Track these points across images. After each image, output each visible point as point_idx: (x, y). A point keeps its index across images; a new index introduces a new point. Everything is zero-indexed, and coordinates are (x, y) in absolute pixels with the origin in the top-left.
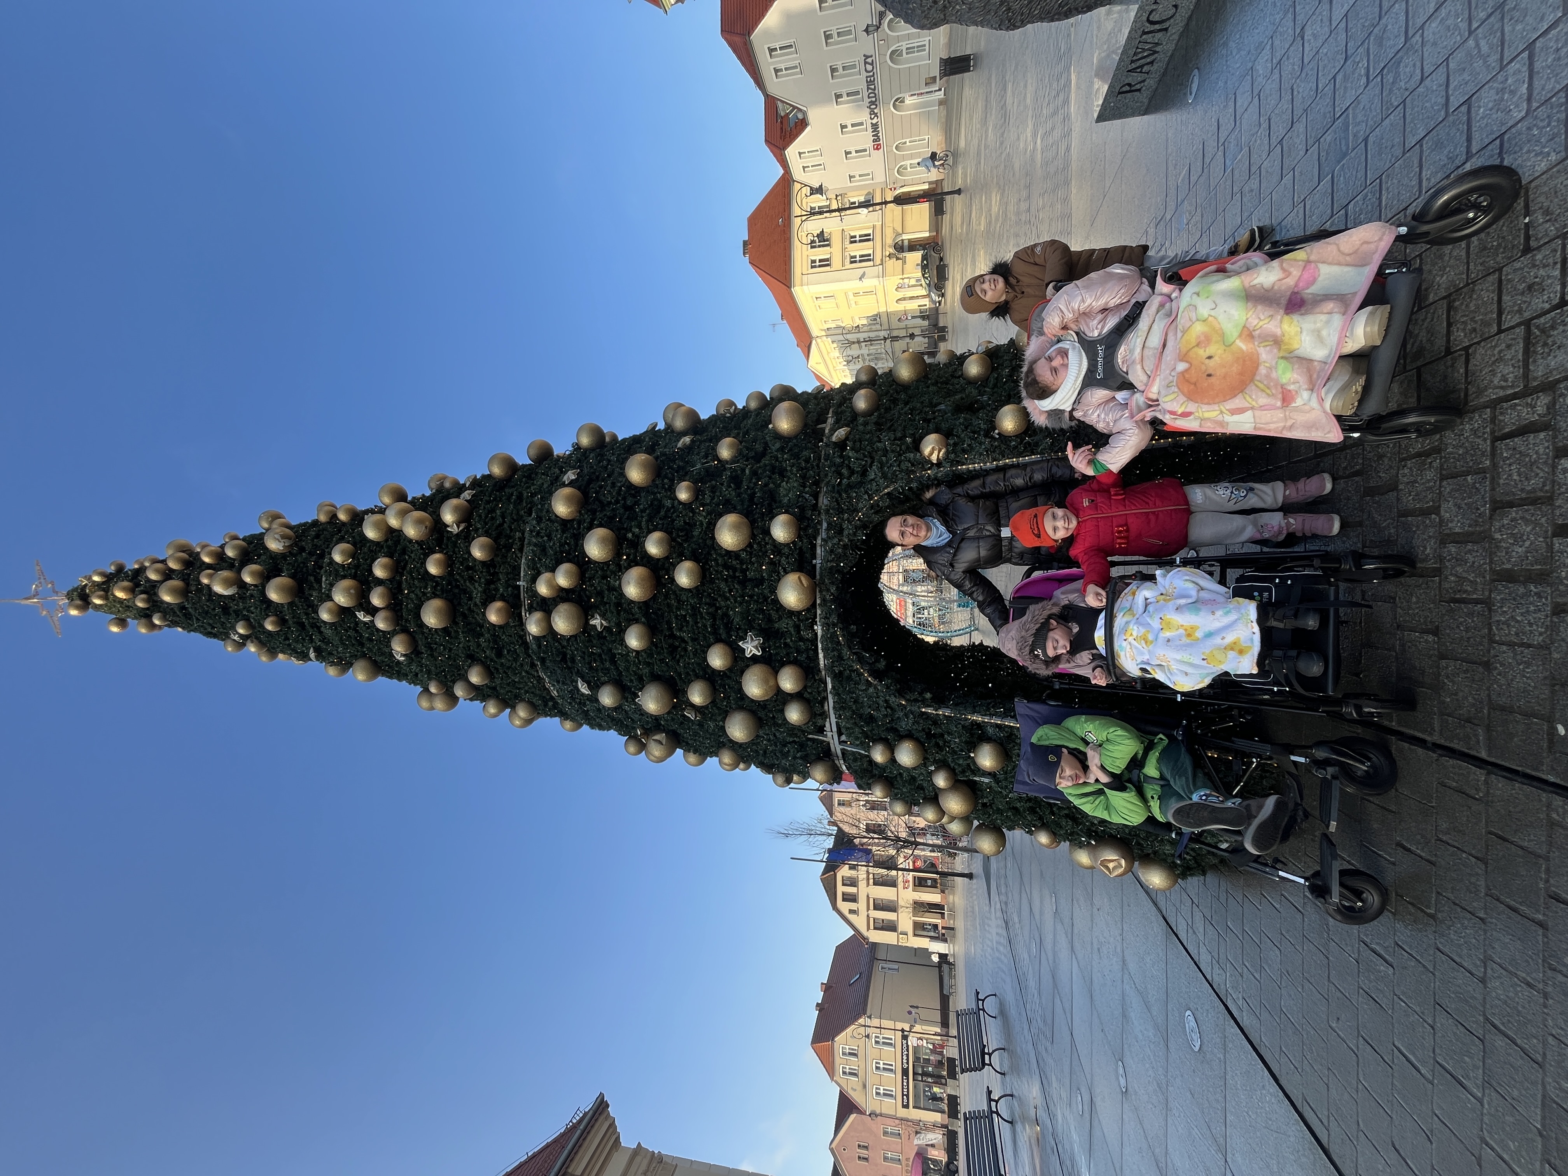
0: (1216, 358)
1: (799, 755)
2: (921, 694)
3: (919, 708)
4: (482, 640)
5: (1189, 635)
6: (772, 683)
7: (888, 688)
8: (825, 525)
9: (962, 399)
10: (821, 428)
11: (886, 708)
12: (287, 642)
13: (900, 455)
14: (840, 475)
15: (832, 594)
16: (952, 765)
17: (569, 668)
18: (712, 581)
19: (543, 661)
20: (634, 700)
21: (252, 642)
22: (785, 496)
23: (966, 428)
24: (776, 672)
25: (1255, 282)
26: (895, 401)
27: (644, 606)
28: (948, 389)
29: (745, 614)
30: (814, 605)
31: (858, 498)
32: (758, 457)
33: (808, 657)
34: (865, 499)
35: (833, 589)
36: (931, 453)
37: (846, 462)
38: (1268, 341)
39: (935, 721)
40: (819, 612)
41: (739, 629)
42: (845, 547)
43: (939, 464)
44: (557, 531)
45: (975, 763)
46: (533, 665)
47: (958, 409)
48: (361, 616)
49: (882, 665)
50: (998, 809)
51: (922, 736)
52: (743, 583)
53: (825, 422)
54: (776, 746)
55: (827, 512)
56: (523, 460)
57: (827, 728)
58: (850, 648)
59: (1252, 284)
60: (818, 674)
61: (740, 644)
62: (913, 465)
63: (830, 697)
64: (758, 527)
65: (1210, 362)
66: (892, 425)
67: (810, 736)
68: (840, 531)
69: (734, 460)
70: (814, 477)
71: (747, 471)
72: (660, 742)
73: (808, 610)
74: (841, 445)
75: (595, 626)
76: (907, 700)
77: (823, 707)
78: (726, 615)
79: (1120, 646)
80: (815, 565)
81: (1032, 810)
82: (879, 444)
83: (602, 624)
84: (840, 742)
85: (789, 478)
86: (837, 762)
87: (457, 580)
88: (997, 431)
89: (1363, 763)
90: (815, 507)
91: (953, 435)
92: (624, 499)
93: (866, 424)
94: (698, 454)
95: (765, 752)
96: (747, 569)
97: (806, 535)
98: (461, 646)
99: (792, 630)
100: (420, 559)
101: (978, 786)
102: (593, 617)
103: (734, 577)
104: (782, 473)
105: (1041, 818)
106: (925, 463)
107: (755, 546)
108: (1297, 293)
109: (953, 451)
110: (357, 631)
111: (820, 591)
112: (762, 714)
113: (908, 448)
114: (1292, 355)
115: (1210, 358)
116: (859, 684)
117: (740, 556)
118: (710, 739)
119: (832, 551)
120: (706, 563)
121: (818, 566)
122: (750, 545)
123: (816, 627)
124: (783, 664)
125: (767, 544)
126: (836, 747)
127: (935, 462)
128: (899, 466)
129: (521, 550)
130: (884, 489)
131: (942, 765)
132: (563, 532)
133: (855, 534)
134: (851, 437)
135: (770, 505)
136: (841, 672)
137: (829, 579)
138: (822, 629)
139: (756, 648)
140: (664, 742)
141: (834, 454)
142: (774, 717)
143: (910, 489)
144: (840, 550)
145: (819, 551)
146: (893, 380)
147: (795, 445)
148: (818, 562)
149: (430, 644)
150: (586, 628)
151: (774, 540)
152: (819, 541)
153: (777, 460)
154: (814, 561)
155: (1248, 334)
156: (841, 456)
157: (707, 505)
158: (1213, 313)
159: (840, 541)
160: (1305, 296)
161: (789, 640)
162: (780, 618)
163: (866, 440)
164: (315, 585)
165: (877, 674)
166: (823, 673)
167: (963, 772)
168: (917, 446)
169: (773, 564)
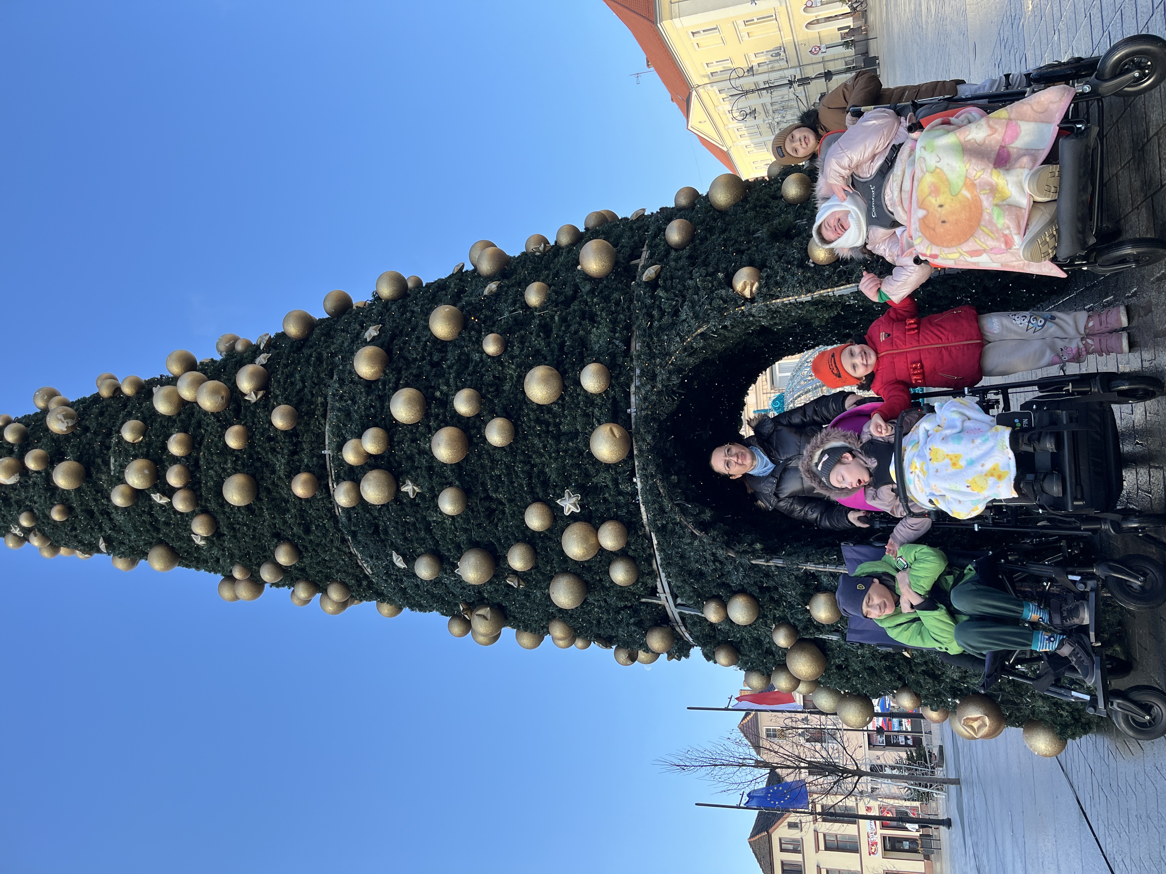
0: (947, 206)
1: (632, 621)
2: (750, 545)
3: (749, 560)
4: (288, 516)
5: (954, 464)
6: (592, 541)
7: (714, 540)
8: (638, 371)
9: (780, 224)
10: (635, 265)
11: (714, 562)
12: (74, 533)
13: (713, 292)
14: (651, 316)
15: (648, 444)
16: (792, 621)
17: (383, 541)
18: (525, 438)
19: (354, 534)
20: (453, 572)
21: (35, 535)
22: (595, 343)
23: (780, 258)
24: (596, 529)
25: (969, 137)
26: (710, 230)
27: (458, 467)
28: (767, 214)
29: (562, 471)
30: (630, 456)
31: (670, 340)
32: (567, 302)
33: (629, 512)
34: (677, 342)
35: (649, 438)
36: (744, 289)
37: (657, 303)
38: (985, 189)
39: (767, 574)
40: (636, 463)
41: (556, 486)
42: (659, 393)
43: (752, 300)
44: (361, 393)
45: (813, 618)
46: (344, 541)
47: (775, 236)
48: (158, 498)
49: (707, 515)
50: (855, 671)
51: (756, 591)
52: (557, 438)
53: (639, 257)
54: (609, 614)
55: (639, 357)
56: (320, 314)
57: (660, 589)
58: (672, 500)
59: (966, 139)
60: (641, 530)
61: (558, 502)
62: (725, 302)
63: (657, 553)
64: (569, 378)
65: (942, 211)
66: (707, 257)
67: (643, 600)
68: (653, 377)
69: (543, 307)
70: (625, 321)
71: (556, 318)
72: (485, 617)
73: (624, 461)
74: (653, 285)
75: (407, 493)
76: (737, 552)
77: (651, 565)
78: (542, 472)
79: (909, 480)
80: (630, 415)
81: (890, 670)
82: (690, 282)
83: (414, 491)
84: (677, 606)
85: (600, 323)
86: (678, 629)
87: (258, 453)
88: (811, 260)
89: (1137, 578)
90: (627, 353)
91: (766, 267)
92: (431, 354)
93: (676, 260)
94: (506, 301)
95: (599, 622)
96: (561, 423)
97: (618, 384)
98: (266, 524)
99: (610, 484)
100: (217, 432)
101: (828, 645)
102: (404, 483)
103: (548, 432)
104: (593, 319)
105: (900, 678)
106: (739, 299)
107: (567, 398)
108: (1003, 147)
109: (767, 285)
110: (152, 515)
111: (636, 442)
112: (587, 577)
113: (720, 283)
114: (1004, 203)
115: (941, 206)
116: (683, 538)
117: (552, 409)
118: (538, 610)
119: (645, 399)
120: (518, 418)
121: (633, 415)
122: (562, 398)
123: (635, 480)
124: (603, 521)
125: (579, 394)
126: (673, 611)
127: (749, 297)
128: (710, 304)
129: (324, 416)
130: (696, 330)
131: (782, 622)
132: (368, 394)
133: (669, 379)
134: (662, 275)
135: (581, 353)
136: (664, 526)
137: (644, 428)
138: (641, 482)
139: (574, 505)
140: (489, 617)
141: (645, 294)
142: (601, 580)
143: (725, 327)
144: (654, 397)
145: (633, 399)
146: (711, 205)
147: (606, 286)
148: (632, 410)
149: (231, 524)
150: (398, 497)
151: (586, 391)
152: (633, 389)
153: (586, 304)
154: (629, 411)
155: (970, 184)
156: (653, 297)
157: (516, 357)
158: (938, 165)
159: (653, 387)
160: (1011, 150)
161: (607, 495)
162: (598, 472)
163: (678, 278)
164: (103, 467)
165: (704, 526)
166: (647, 528)
168: (729, 283)
169: (586, 415)
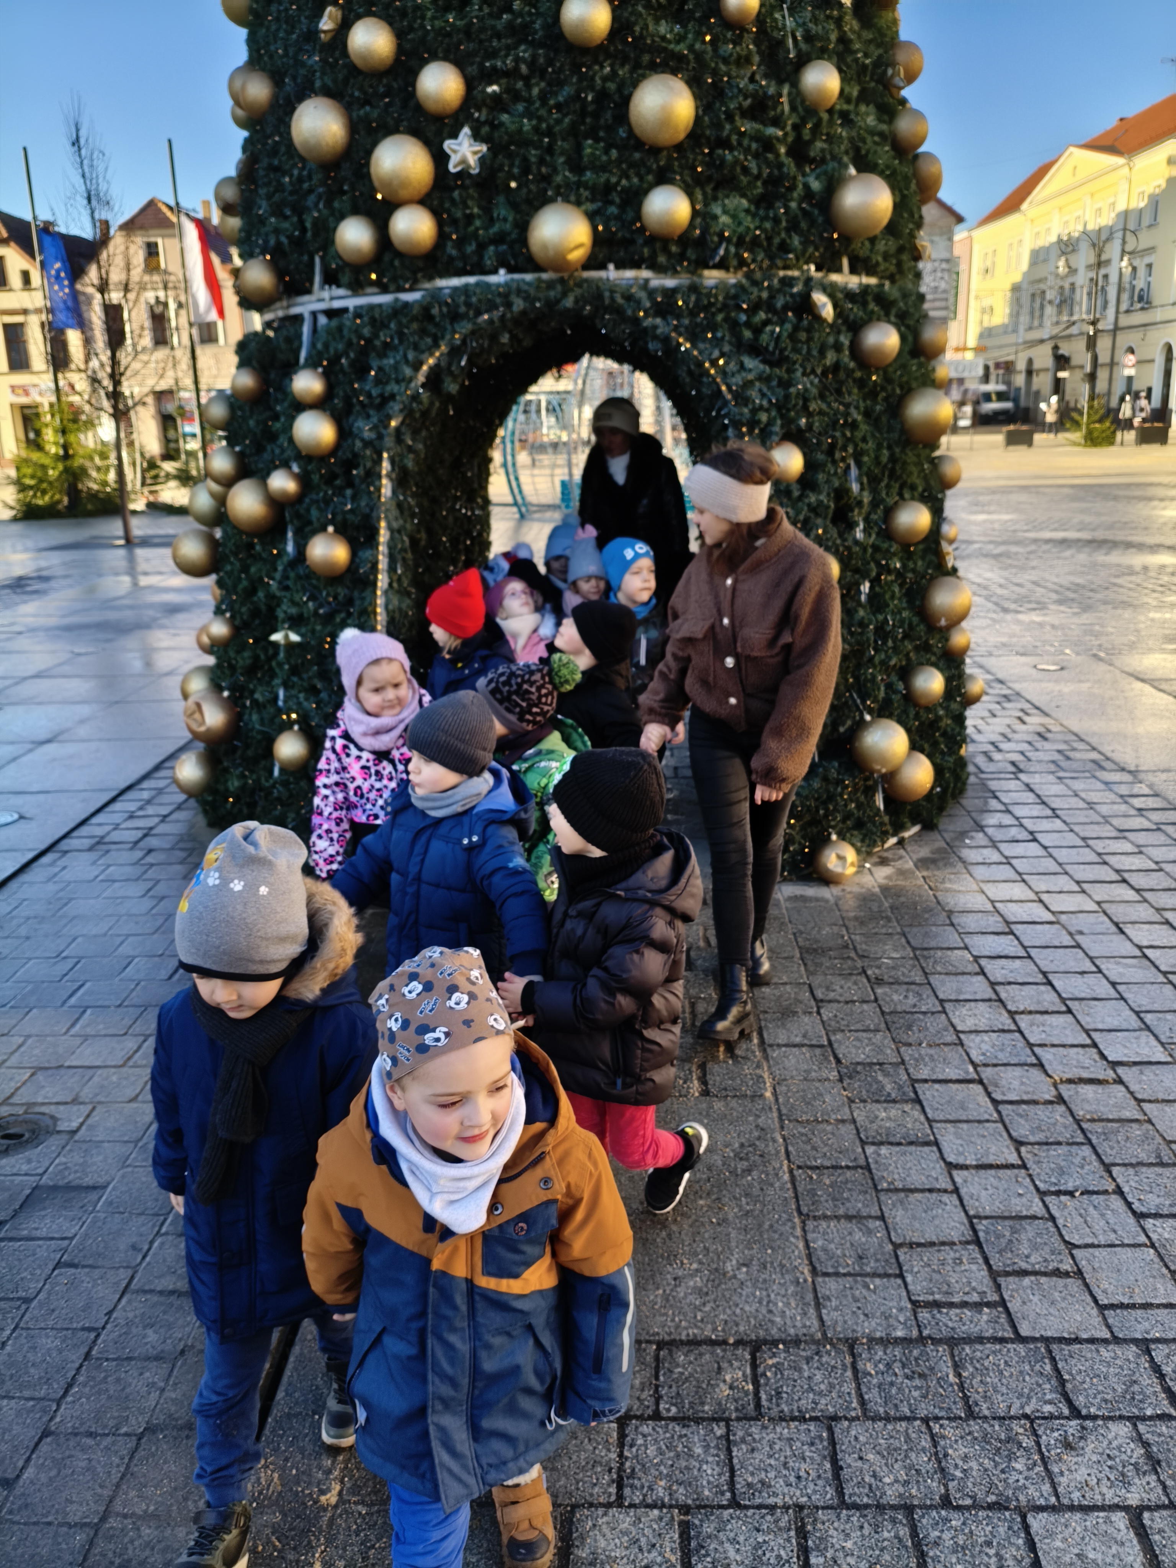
1: (284, 239)
2: (410, 451)
3: (388, 449)
6: (405, 193)
7: (416, 397)
8: (671, 284)
10: (841, 266)
11: (381, 395)
13: (779, 410)
14: (754, 309)
15: (558, 301)
16: (307, 500)
18: (575, 68)
22: (724, 207)
23: (814, 511)
24: (423, 201)
26: (872, 395)
29: (518, 139)
30: (539, 268)
31: (715, 341)
32: (797, 150)
33: (451, 259)
34: (711, 353)
35: (566, 303)
37: (775, 319)
39: (371, 474)
40: (529, 277)
41: (493, 127)
42: (637, 321)
45: (315, 532)
49: (450, 387)
50: (248, 566)
51: (346, 455)
52: (573, 133)
53: (853, 271)
54: (292, 193)
55: (694, 288)
57: (336, 291)
58: (472, 333)
60: (424, 277)
61: (467, 130)
62: (762, 431)
63: (391, 298)
64: (672, 160)
66: (832, 393)
68: (660, 312)
69: (799, 98)
70: (753, 261)
71: (773, 130)
73: (531, 258)
74: (805, 308)
76: (398, 429)
77: (371, 285)
80: (605, 268)
81: (255, 613)
82: (799, 373)
84: (314, 314)
85: (754, 216)
86: (278, 305)
90: (703, 265)
91: (803, 490)
93: (839, 348)
94: (815, 20)
96: (597, 140)
97: (655, 250)
99: (495, 229)
101: (280, 538)
103: (583, 114)
104: (764, 201)
105: (247, 625)
107: (638, 155)
111: (563, 280)
112: (347, 172)
113: (789, 422)
116: (415, 349)
117: (620, 124)
118: (286, 54)
119: (629, 297)
120: (608, 56)
121: (604, 274)
122: (639, 144)
123: (502, 272)
124: (436, 214)
125: (643, 180)
126: (304, 305)
128: (762, 408)
130: (726, 384)
131: (305, 485)
133: (655, 337)
134: (817, 325)
135: (708, 181)
136: (431, 318)
137: (583, 295)
138: (498, 285)
139: (462, 161)
141: (792, 294)
142: (344, 193)
144: (630, 312)
145: (629, 274)
146: (913, 389)
147: (815, 221)
148: (612, 273)
151: (647, 193)
152: (645, 274)
153: (788, 188)
154: (611, 266)
156: (786, 308)
157: (715, 50)
159: (646, 311)
161: (478, 223)
162: (515, 206)
163: (809, 351)
165: (434, 380)
166: (427, 285)
167: (298, 515)
168: (787, 437)
169: (608, 188)
